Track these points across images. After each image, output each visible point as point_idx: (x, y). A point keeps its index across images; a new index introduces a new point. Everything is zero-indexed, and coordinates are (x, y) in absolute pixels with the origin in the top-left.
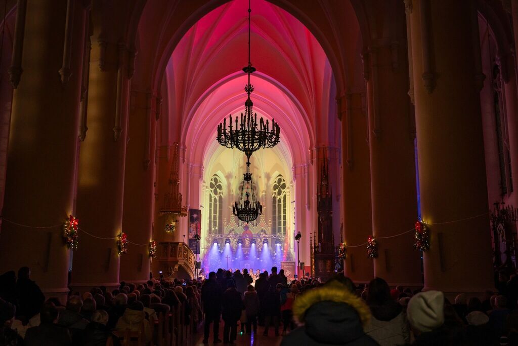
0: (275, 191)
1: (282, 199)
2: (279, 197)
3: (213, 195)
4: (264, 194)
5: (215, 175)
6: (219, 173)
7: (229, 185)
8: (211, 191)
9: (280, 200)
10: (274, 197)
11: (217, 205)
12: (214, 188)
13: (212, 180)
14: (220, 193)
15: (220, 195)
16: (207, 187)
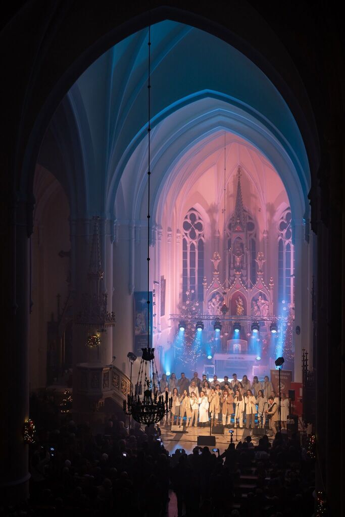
0: (282, 232)
1: (292, 246)
3: (188, 240)
4: (265, 235)
5: (193, 209)
6: (198, 206)
7: (213, 223)
8: (186, 234)
10: (281, 241)
11: (195, 253)
12: (190, 230)
13: (186, 217)
14: (199, 235)
15: (199, 239)
16: (178, 231)
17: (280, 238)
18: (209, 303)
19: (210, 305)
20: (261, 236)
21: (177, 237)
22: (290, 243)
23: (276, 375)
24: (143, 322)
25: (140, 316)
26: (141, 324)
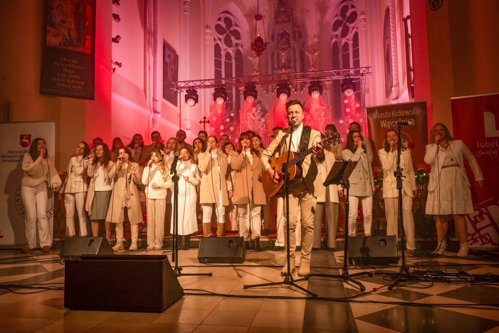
0: (336, 33)
1: (351, 43)
2: (344, 40)
3: (223, 46)
4: (316, 40)
5: (227, 12)
6: (233, 7)
8: (220, 39)
9: (346, 44)
10: (336, 43)
11: (231, 64)
12: (225, 35)
13: (219, 19)
14: (237, 45)
15: (237, 48)
16: (207, 27)
17: (334, 40)
18: (248, 114)
19: (250, 115)
20: (311, 41)
21: (205, 34)
22: (347, 41)
23: (382, 119)
24: (71, 21)
25: (63, 7)
26: (65, 25)
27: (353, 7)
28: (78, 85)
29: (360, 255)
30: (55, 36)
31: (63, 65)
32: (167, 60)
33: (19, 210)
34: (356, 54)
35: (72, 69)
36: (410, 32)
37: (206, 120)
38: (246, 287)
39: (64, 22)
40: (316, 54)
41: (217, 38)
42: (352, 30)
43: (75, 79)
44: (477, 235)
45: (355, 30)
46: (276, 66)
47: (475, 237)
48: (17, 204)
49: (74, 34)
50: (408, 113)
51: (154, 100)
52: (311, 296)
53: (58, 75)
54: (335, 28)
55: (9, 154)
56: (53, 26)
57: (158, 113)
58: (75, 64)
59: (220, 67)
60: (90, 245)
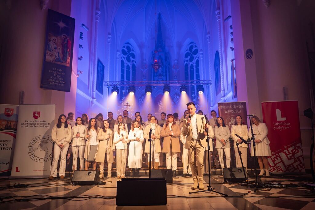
0: (187, 59)
1: (195, 65)
2: (191, 63)
3: (125, 61)
4: (176, 62)
5: (128, 43)
6: (132, 41)
7: (142, 54)
8: (124, 58)
9: (192, 66)
10: (187, 64)
11: (130, 72)
12: (127, 55)
13: (124, 47)
14: (133, 61)
15: (133, 63)
16: (117, 51)
17: (186, 63)
18: (140, 100)
19: (141, 100)
20: (174, 62)
21: (117, 54)
22: (193, 64)
23: (226, 109)
24: (60, 49)
25: (56, 40)
26: (56, 50)
27: (196, 46)
28: (61, 83)
29: (230, 177)
30: (51, 56)
31: (54, 72)
32: (99, 69)
33: (31, 155)
34: (198, 71)
35: (59, 74)
36: (234, 67)
37: (128, 105)
38: (190, 193)
39: (56, 48)
40: (177, 70)
41: (122, 57)
42: (196, 58)
43: (60, 80)
44: (275, 167)
45: (197, 59)
46: (156, 74)
47: (274, 168)
48: (29, 151)
49: (61, 56)
50: (238, 107)
51: (93, 91)
52: (224, 196)
53: (51, 77)
54: (186, 57)
55: (26, 123)
56: (50, 51)
57: (95, 98)
58: (61, 72)
59: (124, 73)
60: (89, 175)
